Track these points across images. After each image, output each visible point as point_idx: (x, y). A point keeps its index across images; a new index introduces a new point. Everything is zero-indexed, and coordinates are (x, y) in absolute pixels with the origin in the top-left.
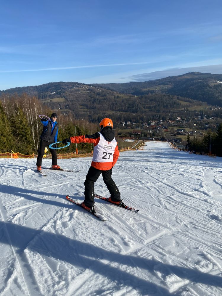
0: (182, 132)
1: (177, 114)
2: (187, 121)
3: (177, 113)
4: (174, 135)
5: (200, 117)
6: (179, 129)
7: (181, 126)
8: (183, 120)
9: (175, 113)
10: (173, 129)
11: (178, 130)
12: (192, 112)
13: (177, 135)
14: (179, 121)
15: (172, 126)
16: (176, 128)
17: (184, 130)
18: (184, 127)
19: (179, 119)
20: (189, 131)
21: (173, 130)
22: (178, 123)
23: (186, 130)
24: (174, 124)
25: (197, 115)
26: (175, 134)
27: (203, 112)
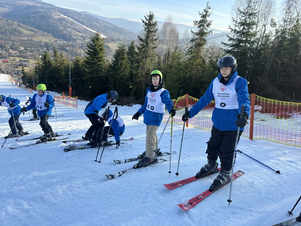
1: (18, 43)
2: (31, 51)
3: (19, 42)
4: (15, 67)
6: (22, 60)
7: (25, 57)
8: (26, 50)
9: (16, 41)
10: (14, 60)
11: (20, 61)
12: (37, 42)
13: (18, 67)
14: (22, 51)
15: (14, 56)
16: (18, 59)
17: (28, 62)
18: (28, 59)
19: (22, 48)
20: (33, 63)
21: (15, 61)
22: (20, 53)
23: (30, 61)
24: (16, 54)
25: (42, 47)
26: (18, 65)
27: (49, 44)
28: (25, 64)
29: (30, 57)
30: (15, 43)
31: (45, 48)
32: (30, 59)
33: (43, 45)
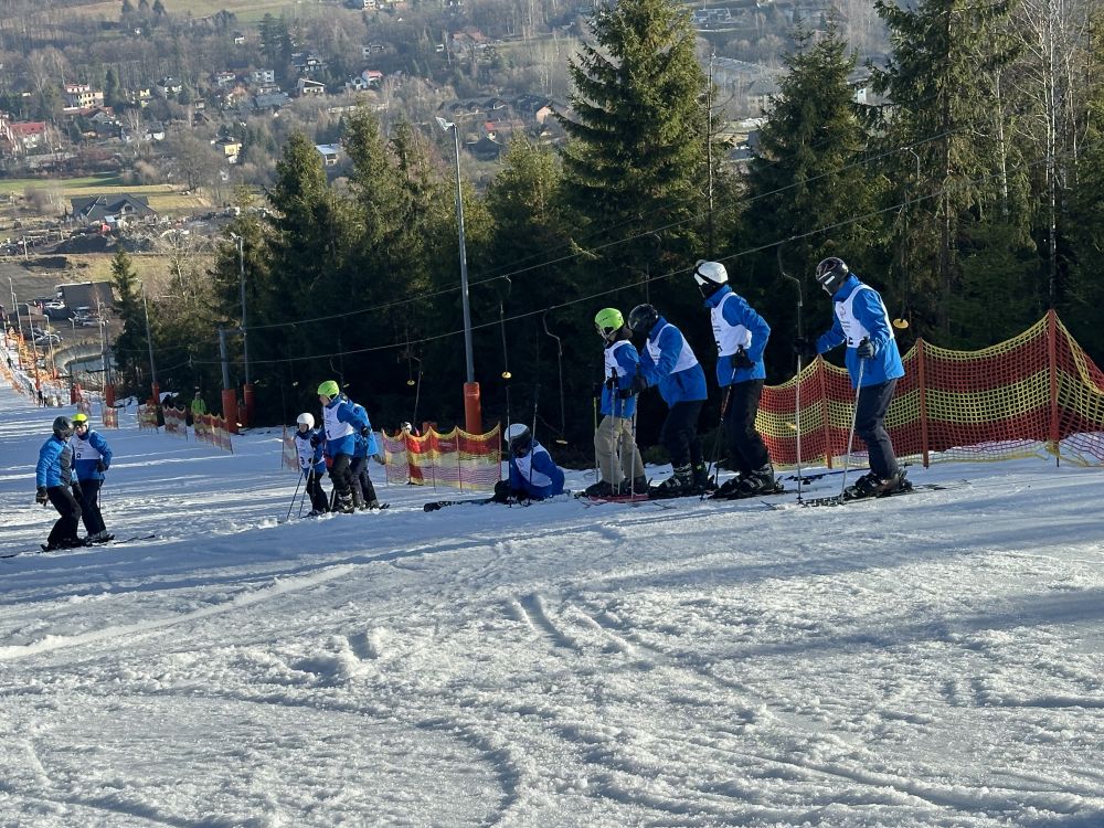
0: (122, 223)
1: (59, 59)
2: (160, 114)
3: (59, 45)
4: (44, 263)
5: (268, 76)
6: (92, 201)
7: (110, 173)
8: (119, 109)
9: (41, 45)
10: (34, 204)
11: (82, 205)
12: (200, 31)
13: (71, 258)
14: (85, 120)
15: (28, 174)
16: (60, 195)
17: (137, 206)
18: (136, 182)
19: (89, 98)
20: (179, 212)
21: (39, 213)
22: (76, 139)
23: (155, 203)
24: (41, 149)
25: (239, 64)
26: (62, 249)
27: (292, 32)
28: (116, 231)
29: (148, 169)
30: (37, 57)
31: (268, 68)
32: (150, 180)
33: (246, 46)
